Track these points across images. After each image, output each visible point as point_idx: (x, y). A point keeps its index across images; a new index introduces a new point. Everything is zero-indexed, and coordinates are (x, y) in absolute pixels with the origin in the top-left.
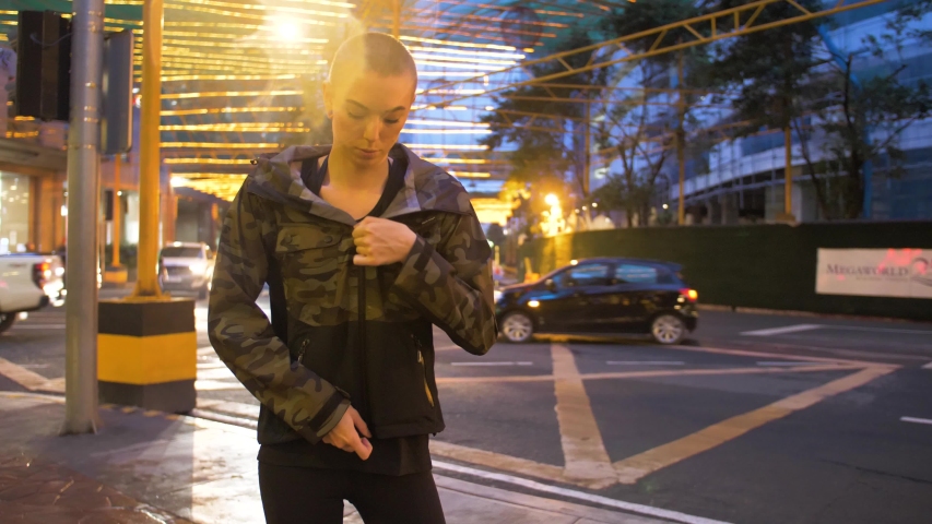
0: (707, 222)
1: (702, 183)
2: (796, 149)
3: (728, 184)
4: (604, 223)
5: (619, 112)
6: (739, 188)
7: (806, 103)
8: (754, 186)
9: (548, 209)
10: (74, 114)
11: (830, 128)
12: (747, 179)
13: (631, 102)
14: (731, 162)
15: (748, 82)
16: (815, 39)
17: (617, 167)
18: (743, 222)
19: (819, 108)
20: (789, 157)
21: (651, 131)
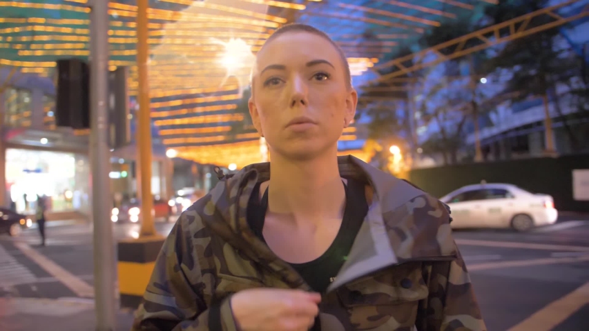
0: (491, 157)
1: (487, 133)
2: (551, 108)
3: (505, 133)
4: (428, 163)
5: (433, 93)
6: (512, 134)
7: (555, 77)
8: (522, 133)
9: (392, 155)
10: (93, 123)
11: (573, 92)
12: (517, 129)
13: (439, 86)
14: (506, 119)
15: (517, 68)
16: (558, 36)
17: (434, 126)
18: (516, 156)
19: (565, 80)
20: (547, 112)
21: (453, 103)
